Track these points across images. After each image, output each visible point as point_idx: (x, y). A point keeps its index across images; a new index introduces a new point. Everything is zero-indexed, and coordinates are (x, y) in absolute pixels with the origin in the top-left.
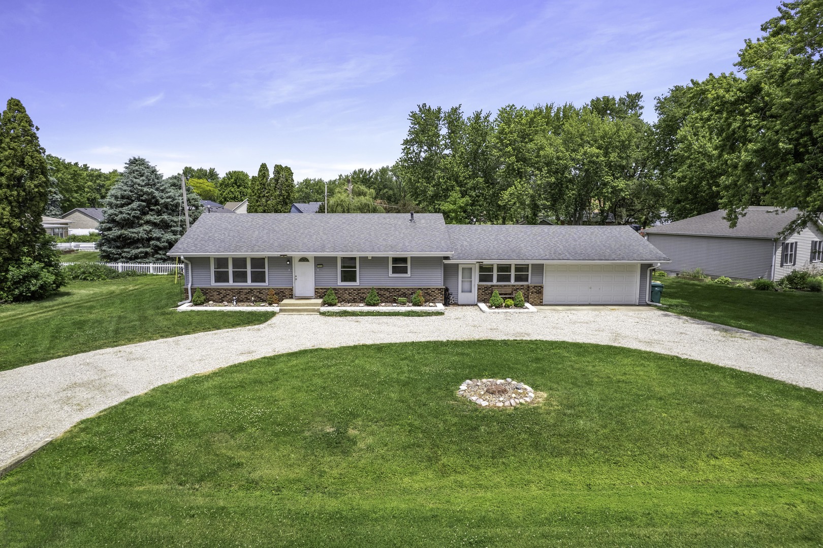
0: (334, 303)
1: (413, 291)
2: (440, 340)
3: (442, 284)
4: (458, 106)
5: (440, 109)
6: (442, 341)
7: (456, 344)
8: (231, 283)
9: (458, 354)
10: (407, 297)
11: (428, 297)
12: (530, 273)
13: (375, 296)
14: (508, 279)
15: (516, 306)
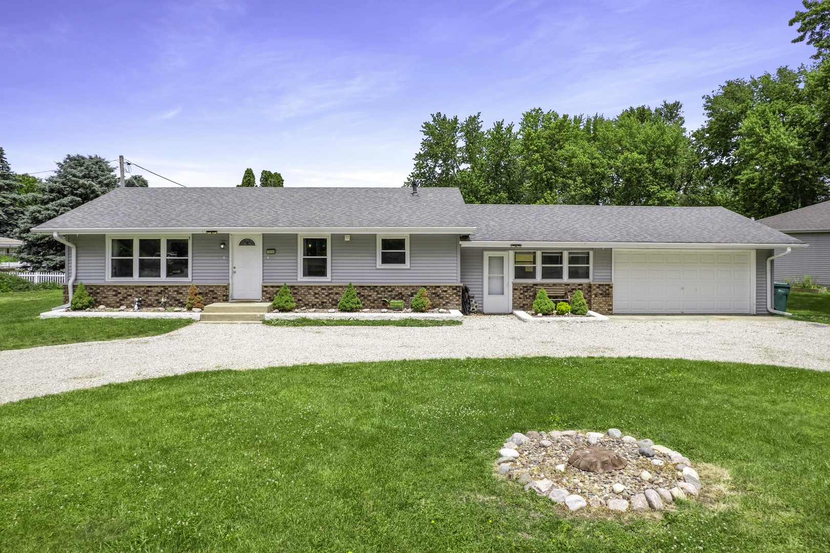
0: (288, 307)
1: (414, 291)
2: (454, 357)
3: (459, 280)
4: (476, 115)
5: (456, 119)
6: (457, 360)
7: (484, 363)
8: (136, 278)
9: (490, 380)
10: (405, 300)
11: (437, 300)
12: (591, 265)
13: (354, 297)
14: (558, 274)
15: (574, 312)
